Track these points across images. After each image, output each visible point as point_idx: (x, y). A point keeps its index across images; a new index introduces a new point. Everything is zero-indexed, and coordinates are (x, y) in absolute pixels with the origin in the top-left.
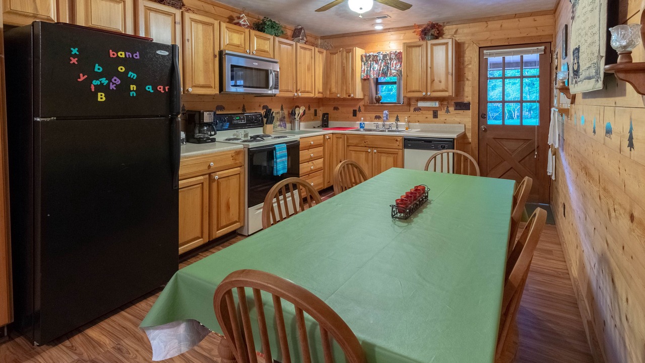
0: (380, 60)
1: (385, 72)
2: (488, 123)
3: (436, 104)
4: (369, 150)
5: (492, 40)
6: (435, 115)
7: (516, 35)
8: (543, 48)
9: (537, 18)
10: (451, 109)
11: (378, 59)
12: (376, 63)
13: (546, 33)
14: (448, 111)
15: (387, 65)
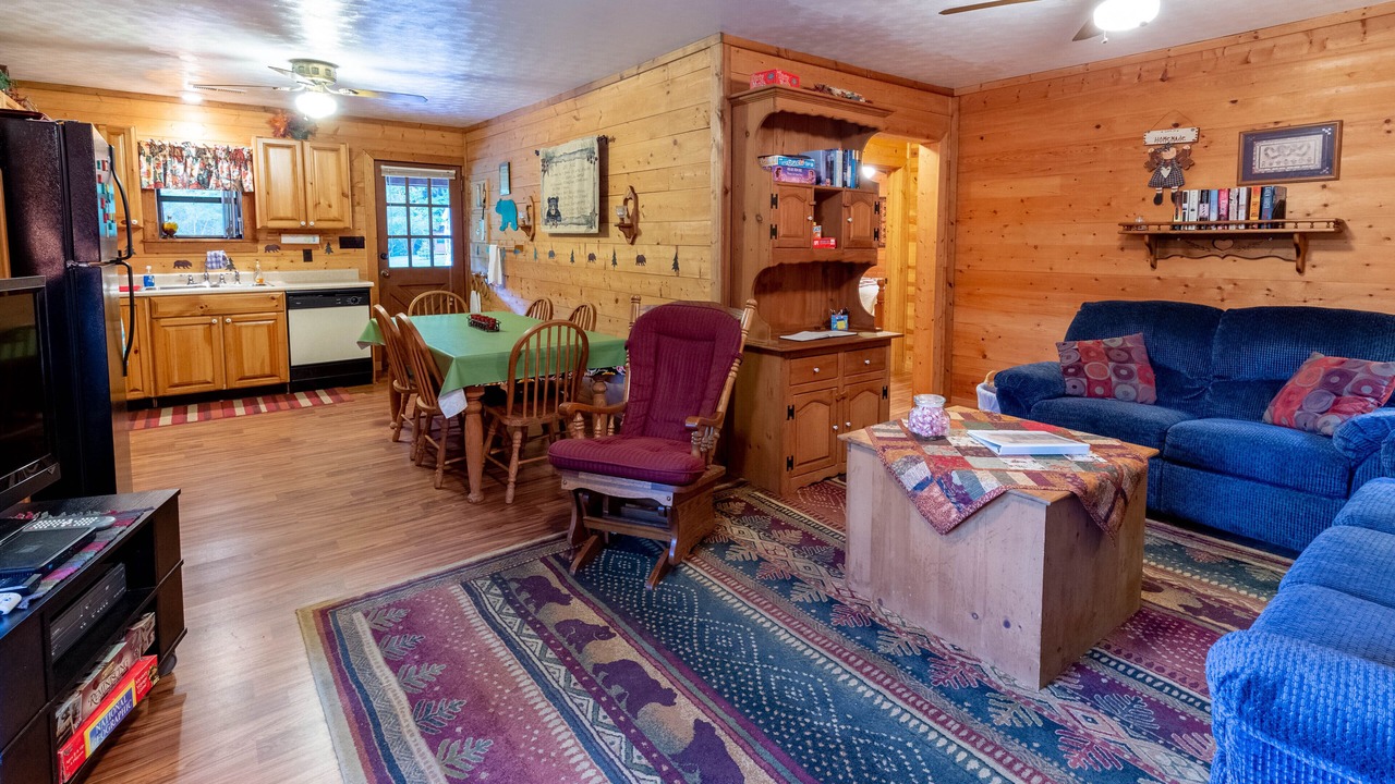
0: (188, 157)
1: (203, 180)
2: (391, 265)
3: (316, 240)
4: (215, 321)
5: (392, 153)
6: (308, 256)
7: (422, 150)
8: (454, 172)
9: (445, 134)
10: (336, 247)
11: (185, 153)
12: (179, 162)
13: (455, 155)
14: (329, 250)
15: (206, 167)
